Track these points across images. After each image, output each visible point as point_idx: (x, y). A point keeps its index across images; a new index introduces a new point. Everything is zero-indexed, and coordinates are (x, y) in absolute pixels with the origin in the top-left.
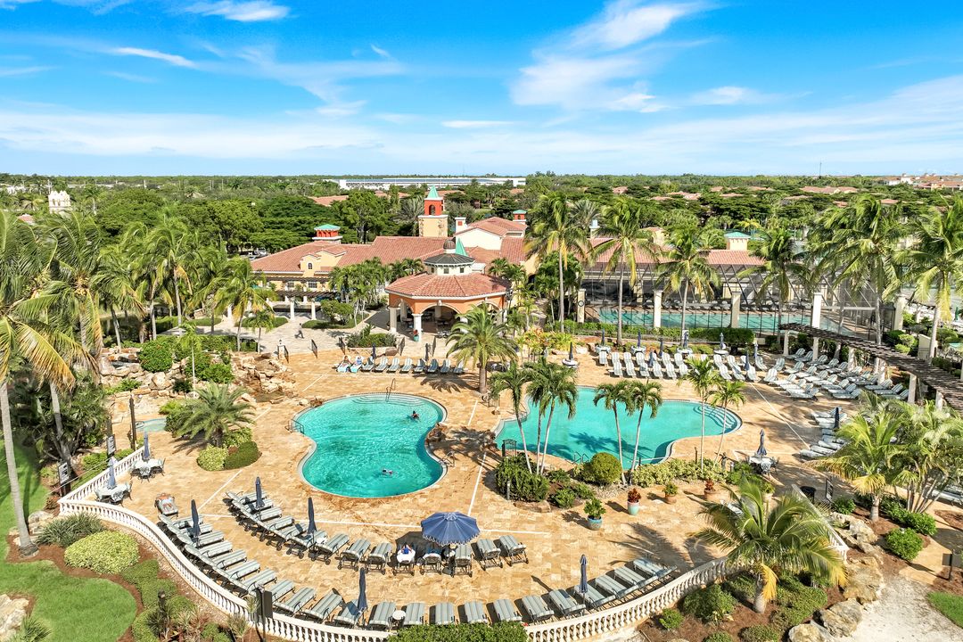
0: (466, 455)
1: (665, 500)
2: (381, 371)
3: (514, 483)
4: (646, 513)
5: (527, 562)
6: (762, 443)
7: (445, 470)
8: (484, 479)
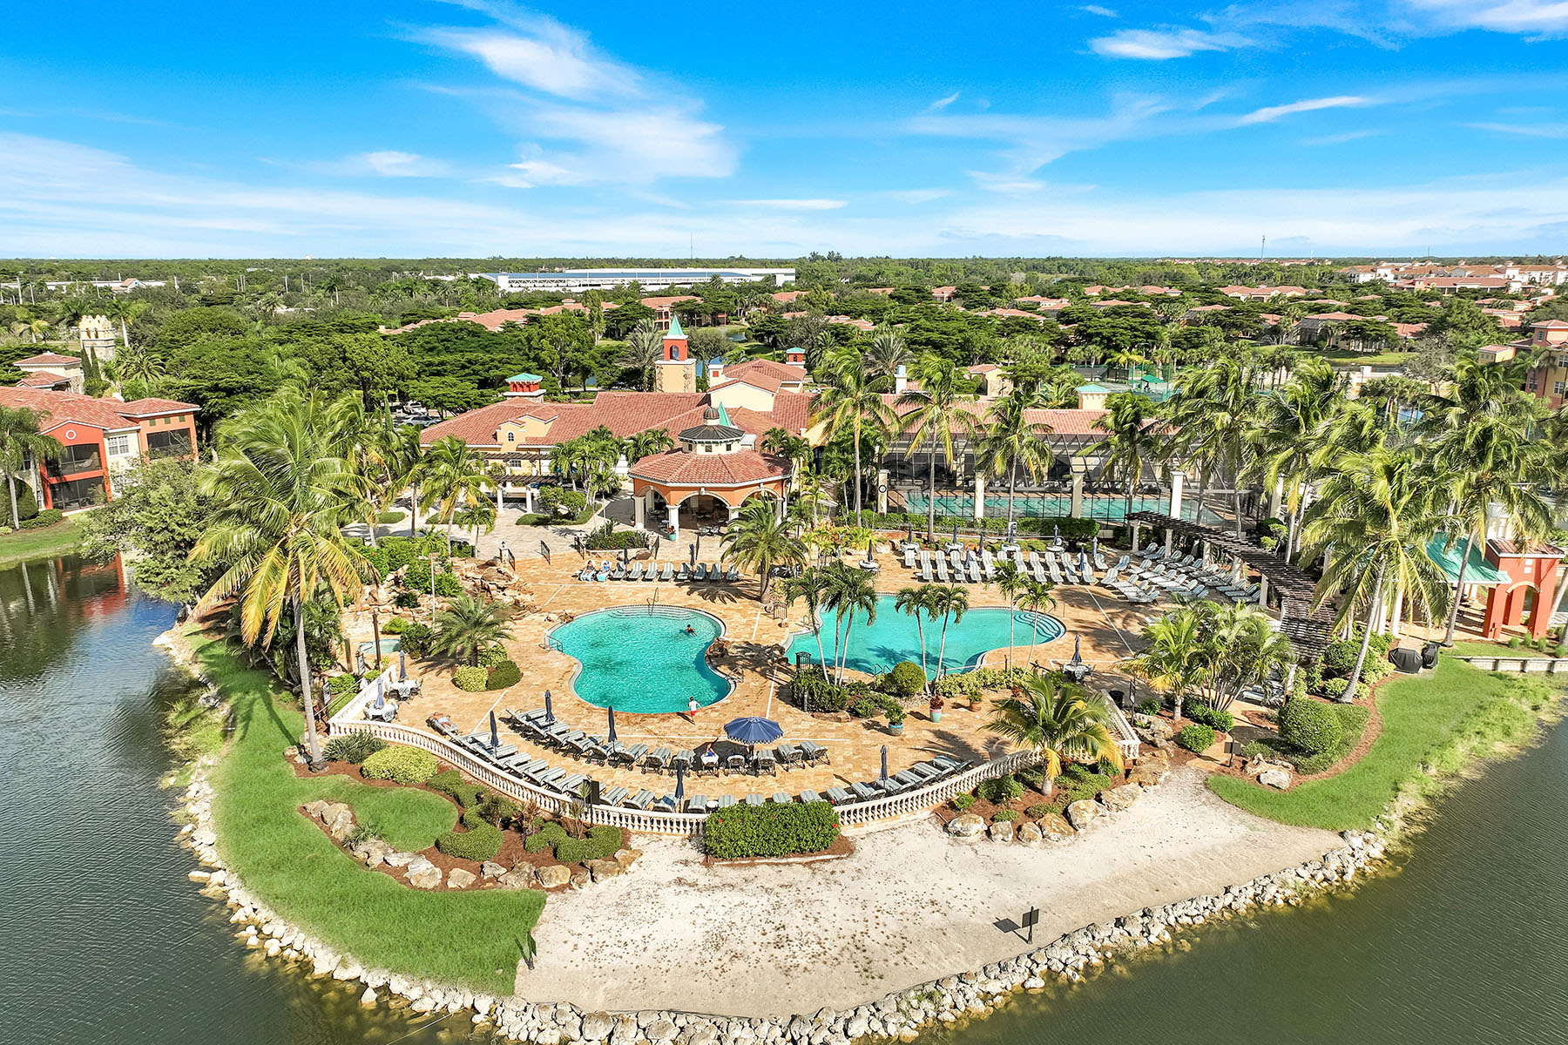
0: (753, 670)
1: (970, 708)
2: (635, 580)
3: (811, 694)
4: (947, 720)
5: (829, 763)
6: (1077, 650)
7: (733, 686)
8: (777, 693)
